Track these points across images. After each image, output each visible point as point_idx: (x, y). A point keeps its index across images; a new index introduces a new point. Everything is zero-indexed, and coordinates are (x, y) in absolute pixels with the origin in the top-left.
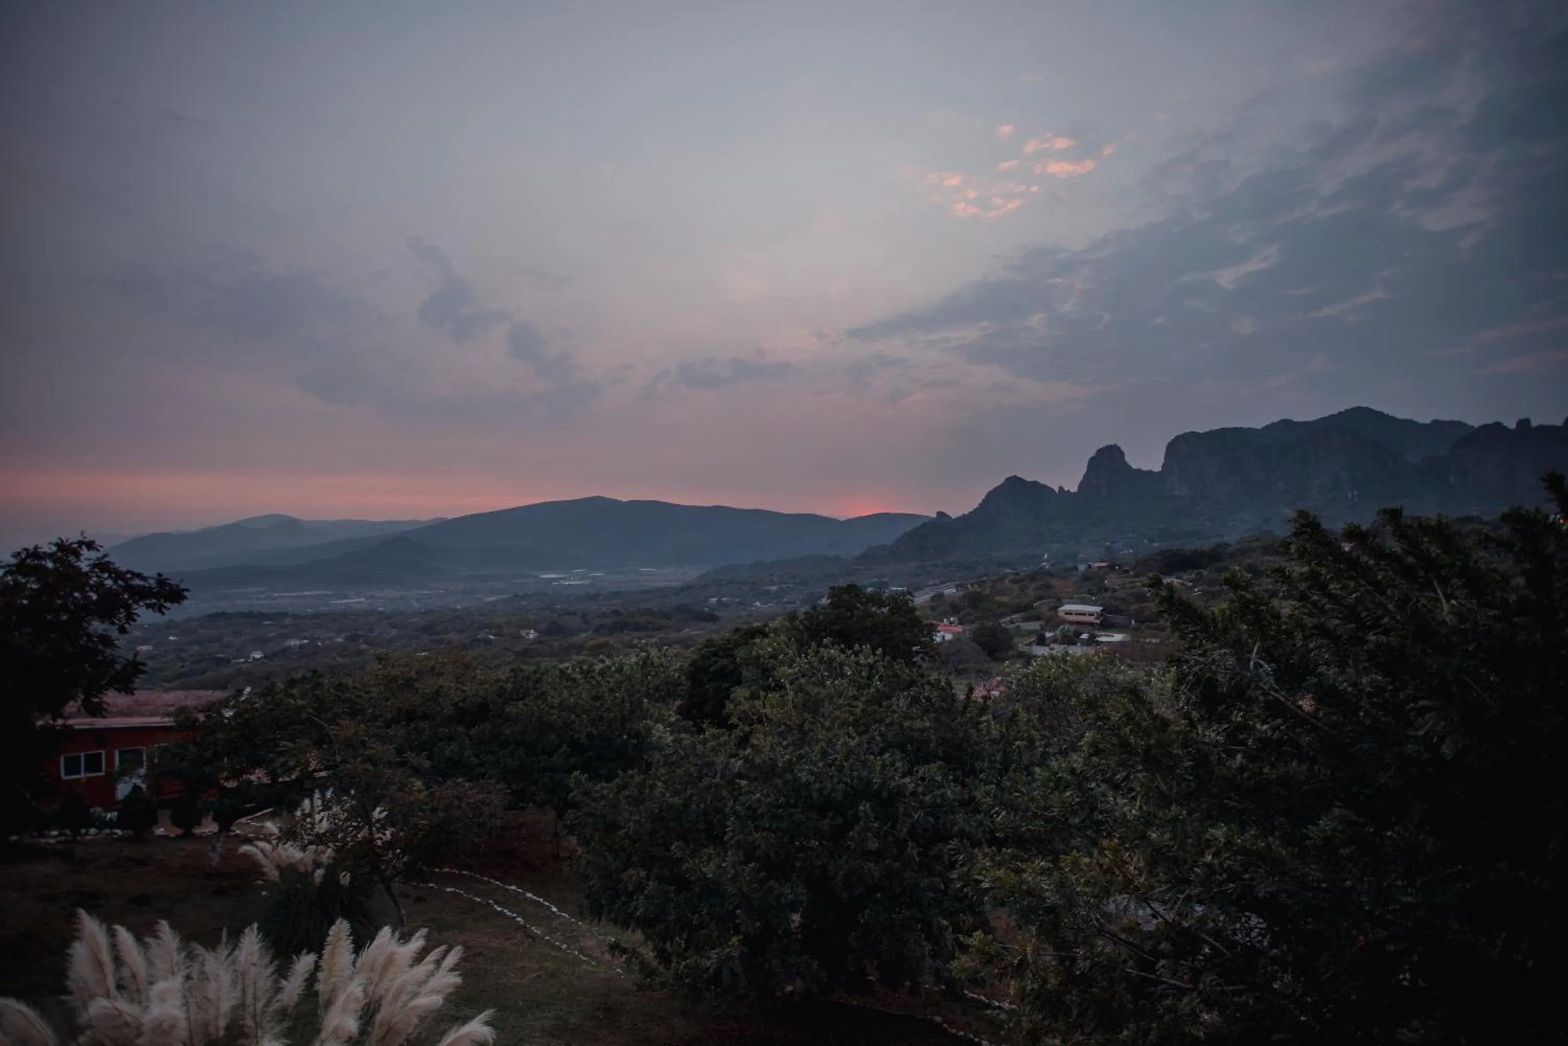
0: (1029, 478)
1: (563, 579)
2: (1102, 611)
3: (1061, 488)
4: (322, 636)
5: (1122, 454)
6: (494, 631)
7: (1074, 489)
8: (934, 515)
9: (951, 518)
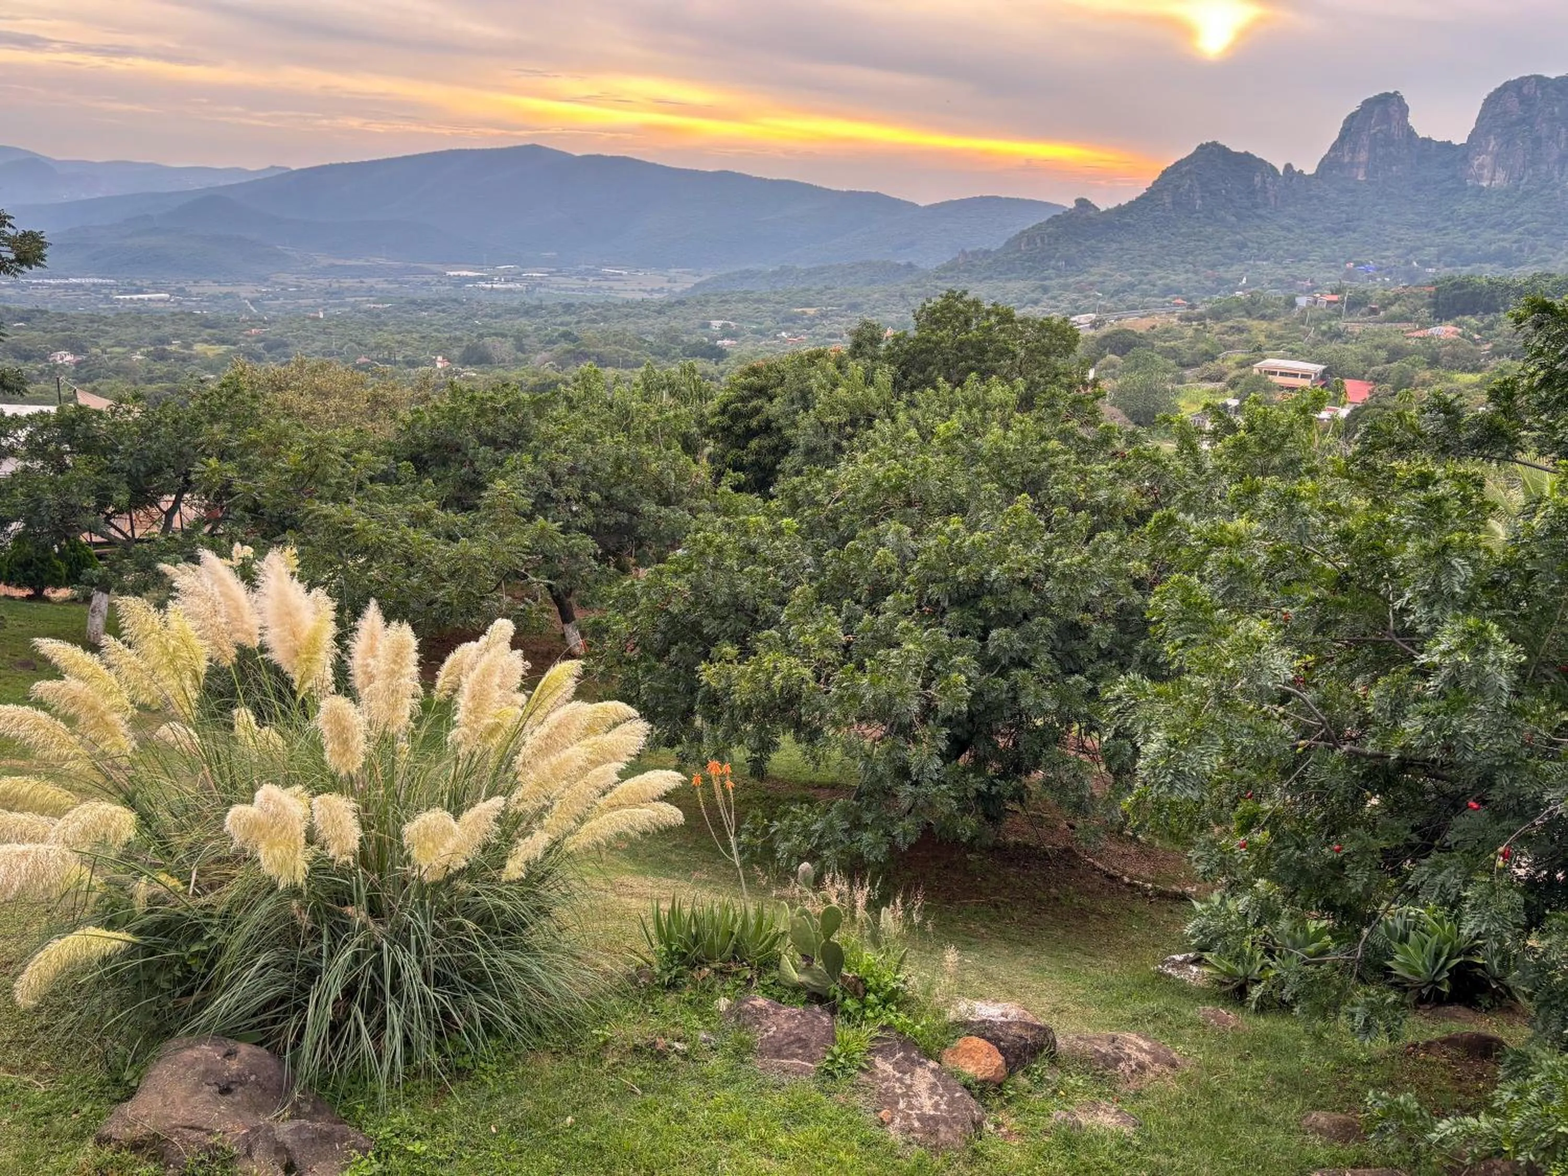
0: (1237, 147)
2: (1324, 371)
3: (1288, 167)
5: (1405, 110)
7: (1310, 169)
8: (1071, 205)
9: (1097, 209)
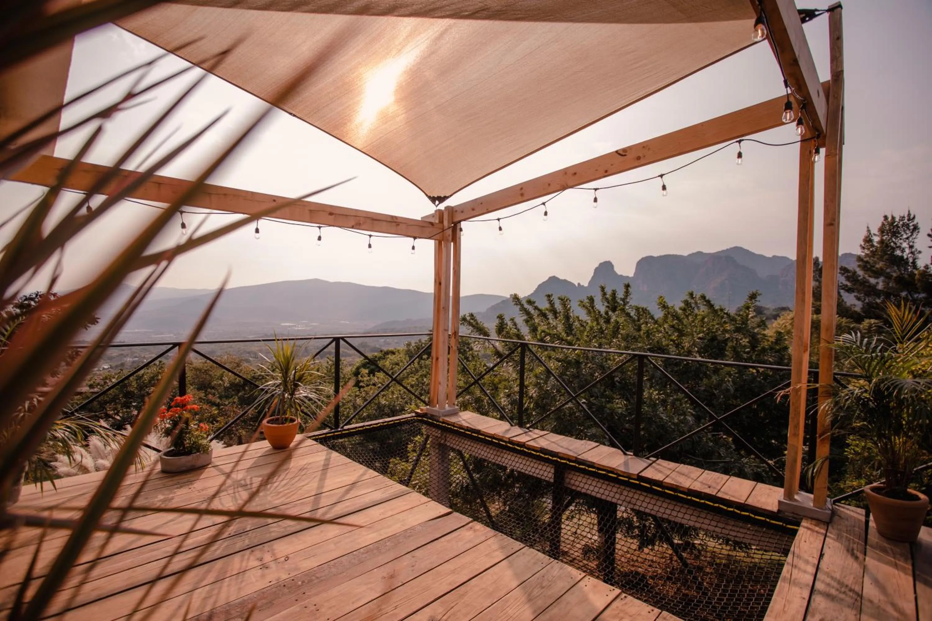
1: (295, 326)
3: (579, 284)
4: (146, 356)
5: (612, 266)
6: (252, 355)
7: (586, 285)
